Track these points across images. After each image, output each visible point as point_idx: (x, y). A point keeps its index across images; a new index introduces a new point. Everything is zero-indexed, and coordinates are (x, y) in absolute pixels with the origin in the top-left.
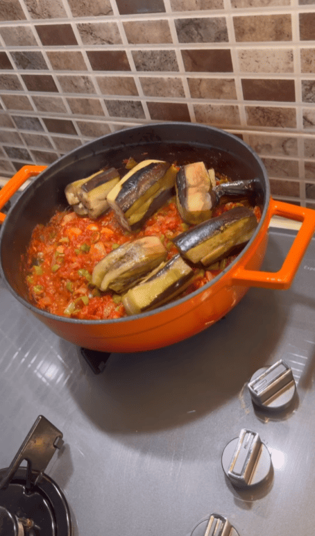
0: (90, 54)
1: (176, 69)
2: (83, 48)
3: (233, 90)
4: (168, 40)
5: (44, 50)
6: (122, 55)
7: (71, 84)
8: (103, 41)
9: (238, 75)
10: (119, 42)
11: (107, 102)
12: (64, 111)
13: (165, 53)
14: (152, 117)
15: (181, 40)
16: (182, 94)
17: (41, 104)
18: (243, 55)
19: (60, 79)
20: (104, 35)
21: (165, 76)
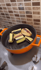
0: (15, 14)
1: (25, 17)
2: (14, 14)
3: (32, 20)
4: (24, 13)
5: (9, 13)
6: (19, 15)
7: (12, 18)
8: (16, 13)
9: (33, 18)
10: (18, 13)
11: (16, 20)
12: (11, 21)
13: (24, 15)
14: (22, 23)
15: (26, 14)
16: (26, 20)
17: (8, 20)
18: (34, 16)
19: (11, 17)
20: (16, 12)
21: (24, 18)
